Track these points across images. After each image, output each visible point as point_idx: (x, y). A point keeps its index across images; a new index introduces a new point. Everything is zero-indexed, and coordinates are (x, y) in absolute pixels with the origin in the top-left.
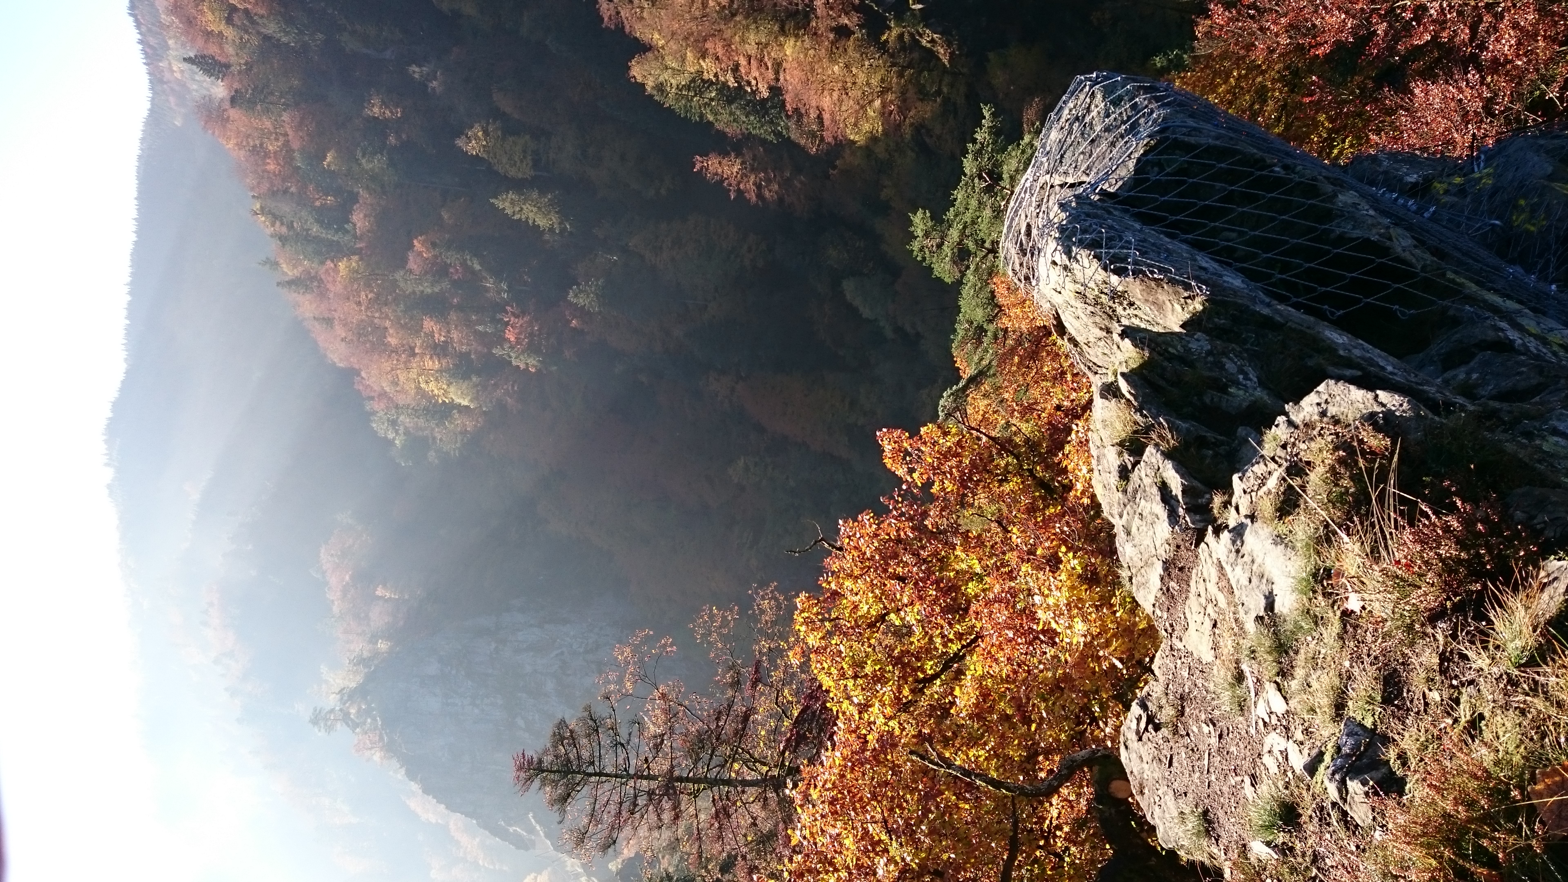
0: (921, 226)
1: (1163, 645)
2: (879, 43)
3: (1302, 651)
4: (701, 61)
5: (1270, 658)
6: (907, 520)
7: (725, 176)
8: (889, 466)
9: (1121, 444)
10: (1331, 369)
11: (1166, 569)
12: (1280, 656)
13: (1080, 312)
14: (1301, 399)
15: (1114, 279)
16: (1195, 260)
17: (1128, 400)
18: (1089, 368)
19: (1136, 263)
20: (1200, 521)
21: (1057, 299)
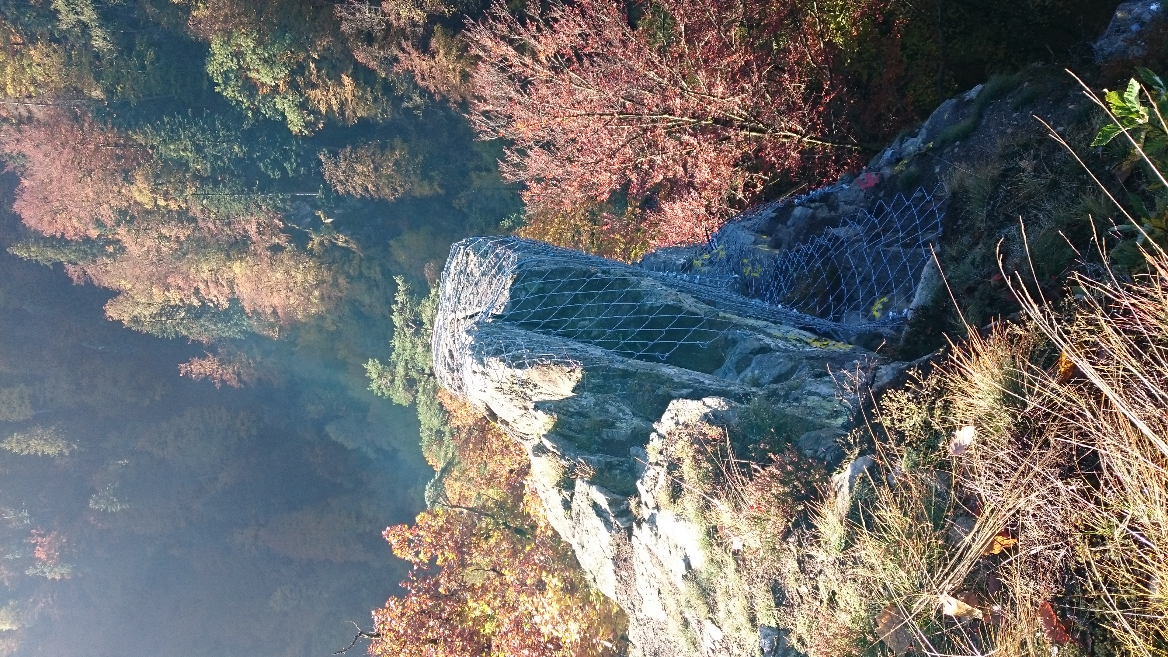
0: (374, 371)
1: (631, 620)
2: (307, 251)
3: (718, 590)
4: (166, 293)
5: (700, 602)
6: (424, 593)
7: (208, 373)
8: (399, 556)
9: (558, 485)
10: (674, 393)
11: (615, 564)
12: (706, 598)
13: (502, 401)
14: (661, 417)
15: (518, 372)
16: (568, 345)
17: (554, 453)
18: (521, 438)
19: (529, 357)
20: (627, 521)
21: (485, 397)
